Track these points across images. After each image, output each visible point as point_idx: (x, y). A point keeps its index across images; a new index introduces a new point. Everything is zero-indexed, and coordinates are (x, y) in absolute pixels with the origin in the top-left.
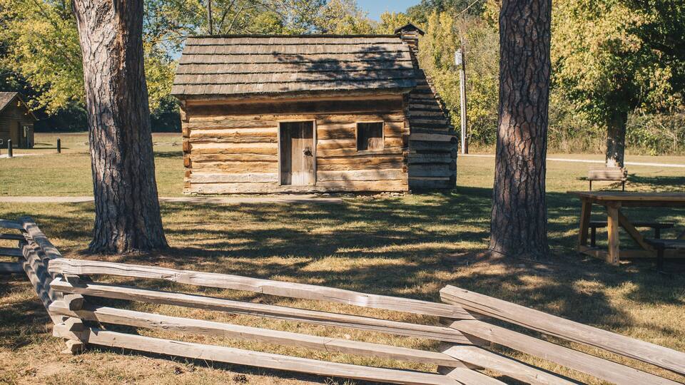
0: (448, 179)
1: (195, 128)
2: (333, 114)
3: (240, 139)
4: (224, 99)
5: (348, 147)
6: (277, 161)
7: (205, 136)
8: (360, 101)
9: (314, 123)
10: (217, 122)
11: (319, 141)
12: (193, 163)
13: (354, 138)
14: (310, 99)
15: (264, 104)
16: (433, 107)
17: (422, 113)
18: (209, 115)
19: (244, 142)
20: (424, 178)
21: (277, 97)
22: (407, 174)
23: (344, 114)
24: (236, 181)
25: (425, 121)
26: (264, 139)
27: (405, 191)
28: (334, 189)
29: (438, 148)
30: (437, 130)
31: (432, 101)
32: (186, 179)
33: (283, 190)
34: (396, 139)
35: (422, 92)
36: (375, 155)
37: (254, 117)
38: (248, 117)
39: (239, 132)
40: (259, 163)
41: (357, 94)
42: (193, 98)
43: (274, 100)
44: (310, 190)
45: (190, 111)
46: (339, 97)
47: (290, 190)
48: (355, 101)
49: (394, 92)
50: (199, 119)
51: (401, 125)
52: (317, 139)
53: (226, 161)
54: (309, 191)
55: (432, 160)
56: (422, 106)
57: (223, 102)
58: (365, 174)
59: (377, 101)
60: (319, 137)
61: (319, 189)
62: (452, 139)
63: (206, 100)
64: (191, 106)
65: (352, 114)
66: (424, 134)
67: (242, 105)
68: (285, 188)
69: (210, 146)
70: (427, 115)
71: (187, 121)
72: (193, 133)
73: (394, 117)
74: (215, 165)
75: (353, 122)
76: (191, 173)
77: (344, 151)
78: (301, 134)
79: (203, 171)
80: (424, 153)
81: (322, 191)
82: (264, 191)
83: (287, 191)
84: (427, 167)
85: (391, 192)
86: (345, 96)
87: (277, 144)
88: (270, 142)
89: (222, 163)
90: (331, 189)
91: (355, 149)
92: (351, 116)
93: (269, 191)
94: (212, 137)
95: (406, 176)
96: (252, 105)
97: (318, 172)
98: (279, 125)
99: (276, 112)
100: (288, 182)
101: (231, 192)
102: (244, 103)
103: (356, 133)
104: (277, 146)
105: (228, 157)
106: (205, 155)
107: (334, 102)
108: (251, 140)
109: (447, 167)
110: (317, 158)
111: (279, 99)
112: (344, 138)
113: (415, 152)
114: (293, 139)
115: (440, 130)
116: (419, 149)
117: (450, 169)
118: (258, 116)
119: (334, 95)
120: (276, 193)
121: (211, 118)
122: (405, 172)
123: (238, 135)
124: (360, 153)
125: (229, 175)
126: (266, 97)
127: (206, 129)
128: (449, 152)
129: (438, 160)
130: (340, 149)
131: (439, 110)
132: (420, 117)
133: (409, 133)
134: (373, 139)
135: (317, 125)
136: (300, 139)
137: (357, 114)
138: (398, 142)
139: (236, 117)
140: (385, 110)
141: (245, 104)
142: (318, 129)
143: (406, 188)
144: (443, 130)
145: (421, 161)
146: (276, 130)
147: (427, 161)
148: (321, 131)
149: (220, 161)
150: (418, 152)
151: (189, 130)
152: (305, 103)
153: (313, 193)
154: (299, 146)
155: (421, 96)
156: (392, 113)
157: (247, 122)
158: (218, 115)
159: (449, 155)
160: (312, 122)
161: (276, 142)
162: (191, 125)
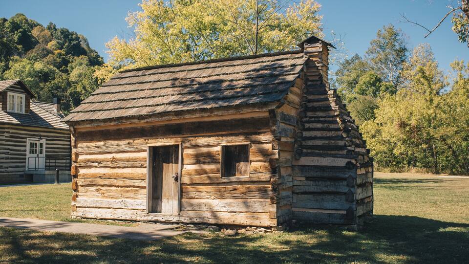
0: (344, 212)
1: (82, 153)
2: (198, 137)
3: (115, 164)
4: (102, 124)
5: (213, 173)
6: (145, 187)
7: (89, 161)
8: (224, 121)
9: (180, 146)
10: (98, 147)
11: (185, 166)
12: (80, 187)
13: (219, 163)
14: (176, 120)
15: (136, 128)
16: (332, 126)
17: (318, 134)
18: (91, 140)
19: (119, 167)
20: (316, 211)
21: (146, 121)
22: (275, 205)
23: (209, 136)
24: (111, 206)
25: (319, 143)
26: (135, 164)
27: (274, 227)
28: (198, 220)
29: (331, 174)
30: (333, 152)
31: (331, 119)
32: (73, 203)
33: (149, 218)
34: (263, 163)
35: (320, 109)
36: (241, 182)
37: (127, 142)
38: (122, 142)
39: (115, 157)
40: (131, 188)
41: (220, 113)
42: (79, 125)
43: (143, 123)
44: (175, 219)
45: (78, 136)
46: (203, 117)
47: (156, 218)
48: (220, 121)
49: (259, 108)
50: (85, 144)
51: (268, 147)
52: (182, 164)
53: (104, 186)
54: (174, 221)
55: (325, 189)
56: (319, 125)
57: (103, 127)
58: (230, 205)
59: (242, 120)
60: (185, 162)
61: (182, 219)
62: (349, 163)
63: (88, 126)
64: (79, 132)
65: (218, 136)
66: (316, 158)
67: (118, 130)
68: (151, 217)
69: (93, 171)
70: (324, 135)
71: (76, 147)
72: (81, 158)
73: (262, 138)
74: (96, 190)
75: (218, 145)
76: (77, 196)
77: (209, 178)
78: (172, 158)
79: (87, 196)
80: (315, 181)
81: (186, 221)
82: (134, 218)
83: (153, 219)
84: (319, 198)
85: (257, 227)
86: (209, 116)
87: (145, 169)
88: (141, 167)
89: (101, 188)
90: (195, 220)
91: (219, 175)
92: (217, 138)
93: (138, 218)
94: (94, 162)
95: (273, 209)
96: (126, 129)
97: (183, 200)
98: (148, 150)
99: (146, 136)
100: (159, 209)
101: (107, 217)
102: (120, 127)
103: (220, 157)
104: (145, 171)
105: (106, 182)
106: (88, 179)
107: (200, 123)
108: (124, 165)
109: (343, 197)
110: (182, 184)
111: (147, 122)
112: (209, 163)
113: (304, 179)
114: (164, 164)
115: (336, 152)
116: (308, 175)
117: (347, 200)
118: (131, 141)
119: (198, 115)
120: (144, 221)
121: (93, 144)
122: (273, 203)
123: (114, 160)
124: (224, 180)
125: (106, 201)
126: (136, 121)
127: (90, 154)
128: (345, 179)
129: (331, 189)
130: (205, 175)
131: (338, 130)
132: (315, 138)
133: (277, 156)
134: (242, 164)
135: (183, 149)
136: (171, 164)
137: (222, 136)
138: (265, 167)
139: (113, 142)
140: (252, 130)
141: (121, 129)
142: (184, 153)
143: (274, 223)
144: (340, 152)
145: (312, 189)
146: (145, 155)
147: (319, 191)
148: (188, 155)
149: (99, 185)
150: (307, 179)
151: (77, 155)
152: (172, 125)
153: (178, 223)
154: (170, 171)
155: (319, 114)
156: (259, 134)
157: (121, 147)
158: (99, 141)
159: (345, 183)
160: (178, 145)
161: (145, 167)
162: (79, 150)
